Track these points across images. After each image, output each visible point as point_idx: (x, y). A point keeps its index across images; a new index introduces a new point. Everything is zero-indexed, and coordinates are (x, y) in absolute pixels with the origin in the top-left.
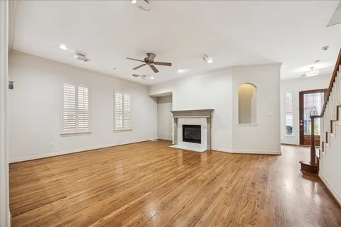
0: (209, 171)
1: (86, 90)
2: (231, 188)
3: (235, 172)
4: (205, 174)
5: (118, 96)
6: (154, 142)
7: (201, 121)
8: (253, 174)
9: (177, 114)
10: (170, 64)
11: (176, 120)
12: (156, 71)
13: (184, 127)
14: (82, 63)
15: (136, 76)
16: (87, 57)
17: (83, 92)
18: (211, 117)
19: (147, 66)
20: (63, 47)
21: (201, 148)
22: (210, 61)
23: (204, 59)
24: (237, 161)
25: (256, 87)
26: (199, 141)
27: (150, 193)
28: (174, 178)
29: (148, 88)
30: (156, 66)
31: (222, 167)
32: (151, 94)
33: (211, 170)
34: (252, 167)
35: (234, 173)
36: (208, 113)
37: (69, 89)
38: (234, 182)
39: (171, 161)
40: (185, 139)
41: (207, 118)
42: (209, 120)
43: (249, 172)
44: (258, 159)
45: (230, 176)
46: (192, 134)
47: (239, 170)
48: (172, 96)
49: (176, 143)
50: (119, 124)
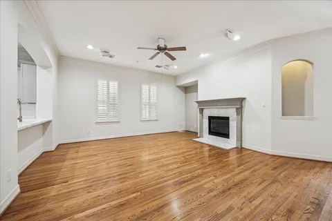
0: (225, 177)
1: (116, 84)
2: (246, 210)
3: (264, 184)
4: (216, 181)
5: (145, 88)
6: (181, 133)
7: (230, 112)
8: (295, 194)
9: (203, 105)
10: (184, 49)
11: (202, 111)
12: (173, 58)
13: (211, 118)
14: (107, 59)
15: (160, 67)
16: (111, 54)
17: (114, 85)
18: (242, 107)
19: (162, 55)
20: (90, 47)
21: (229, 144)
22: (237, 38)
23: (226, 35)
24: (275, 168)
25: (311, 63)
26: (226, 135)
27: (139, 193)
28: (176, 180)
29: (175, 78)
30: (171, 53)
31: (247, 173)
32: (178, 85)
33: (228, 176)
34: (297, 180)
35: (261, 187)
36: (239, 103)
37: (102, 83)
38: (256, 202)
39: (184, 157)
40: (211, 132)
41: (237, 108)
42: (240, 111)
43: (289, 189)
44: (314, 168)
45: (254, 190)
46: (219, 127)
47: (273, 182)
48: (197, 85)
49: (201, 136)
50: (145, 115)
